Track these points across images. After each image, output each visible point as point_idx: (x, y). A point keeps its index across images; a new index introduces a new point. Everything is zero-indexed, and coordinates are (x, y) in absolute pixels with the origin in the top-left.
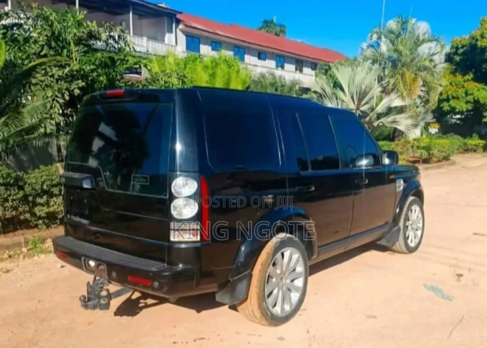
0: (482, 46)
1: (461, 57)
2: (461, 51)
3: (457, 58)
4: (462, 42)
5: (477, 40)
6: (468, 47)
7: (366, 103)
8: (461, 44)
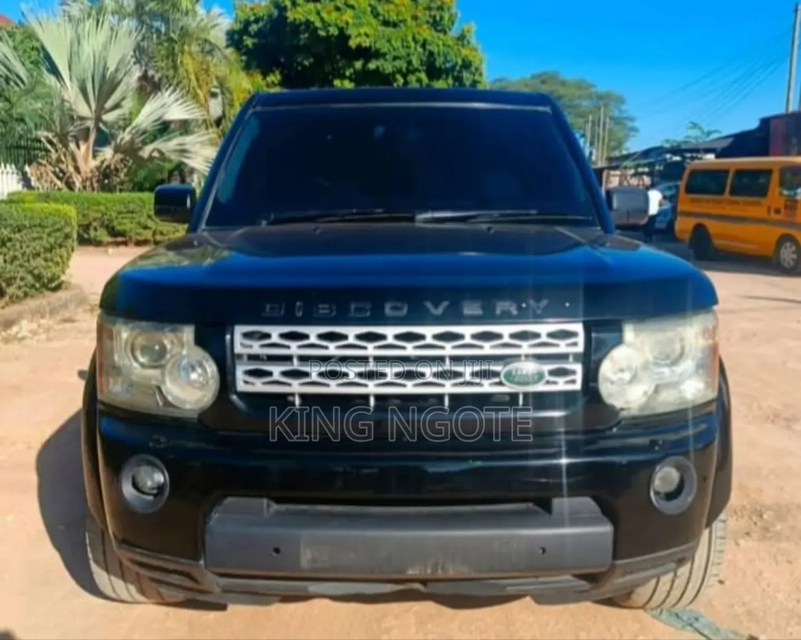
0: (295, 20)
1: (255, 40)
2: (254, 28)
3: (249, 42)
4: (256, 11)
5: (285, 9)
6: (267, 22)
7: (117, 106)
8: (254, 15)
